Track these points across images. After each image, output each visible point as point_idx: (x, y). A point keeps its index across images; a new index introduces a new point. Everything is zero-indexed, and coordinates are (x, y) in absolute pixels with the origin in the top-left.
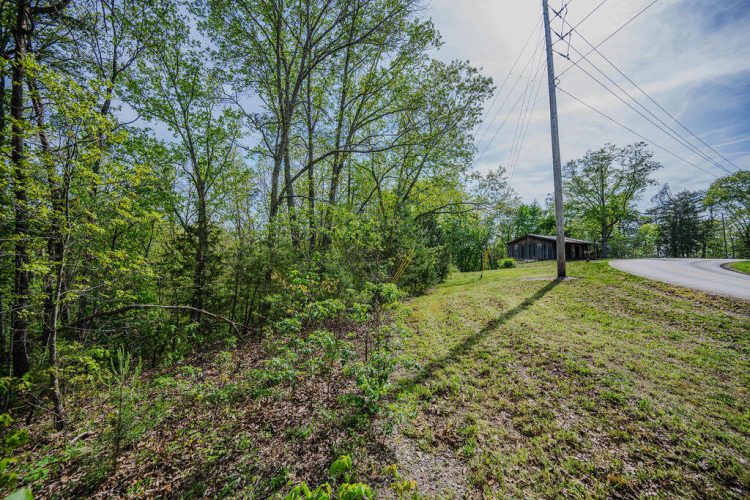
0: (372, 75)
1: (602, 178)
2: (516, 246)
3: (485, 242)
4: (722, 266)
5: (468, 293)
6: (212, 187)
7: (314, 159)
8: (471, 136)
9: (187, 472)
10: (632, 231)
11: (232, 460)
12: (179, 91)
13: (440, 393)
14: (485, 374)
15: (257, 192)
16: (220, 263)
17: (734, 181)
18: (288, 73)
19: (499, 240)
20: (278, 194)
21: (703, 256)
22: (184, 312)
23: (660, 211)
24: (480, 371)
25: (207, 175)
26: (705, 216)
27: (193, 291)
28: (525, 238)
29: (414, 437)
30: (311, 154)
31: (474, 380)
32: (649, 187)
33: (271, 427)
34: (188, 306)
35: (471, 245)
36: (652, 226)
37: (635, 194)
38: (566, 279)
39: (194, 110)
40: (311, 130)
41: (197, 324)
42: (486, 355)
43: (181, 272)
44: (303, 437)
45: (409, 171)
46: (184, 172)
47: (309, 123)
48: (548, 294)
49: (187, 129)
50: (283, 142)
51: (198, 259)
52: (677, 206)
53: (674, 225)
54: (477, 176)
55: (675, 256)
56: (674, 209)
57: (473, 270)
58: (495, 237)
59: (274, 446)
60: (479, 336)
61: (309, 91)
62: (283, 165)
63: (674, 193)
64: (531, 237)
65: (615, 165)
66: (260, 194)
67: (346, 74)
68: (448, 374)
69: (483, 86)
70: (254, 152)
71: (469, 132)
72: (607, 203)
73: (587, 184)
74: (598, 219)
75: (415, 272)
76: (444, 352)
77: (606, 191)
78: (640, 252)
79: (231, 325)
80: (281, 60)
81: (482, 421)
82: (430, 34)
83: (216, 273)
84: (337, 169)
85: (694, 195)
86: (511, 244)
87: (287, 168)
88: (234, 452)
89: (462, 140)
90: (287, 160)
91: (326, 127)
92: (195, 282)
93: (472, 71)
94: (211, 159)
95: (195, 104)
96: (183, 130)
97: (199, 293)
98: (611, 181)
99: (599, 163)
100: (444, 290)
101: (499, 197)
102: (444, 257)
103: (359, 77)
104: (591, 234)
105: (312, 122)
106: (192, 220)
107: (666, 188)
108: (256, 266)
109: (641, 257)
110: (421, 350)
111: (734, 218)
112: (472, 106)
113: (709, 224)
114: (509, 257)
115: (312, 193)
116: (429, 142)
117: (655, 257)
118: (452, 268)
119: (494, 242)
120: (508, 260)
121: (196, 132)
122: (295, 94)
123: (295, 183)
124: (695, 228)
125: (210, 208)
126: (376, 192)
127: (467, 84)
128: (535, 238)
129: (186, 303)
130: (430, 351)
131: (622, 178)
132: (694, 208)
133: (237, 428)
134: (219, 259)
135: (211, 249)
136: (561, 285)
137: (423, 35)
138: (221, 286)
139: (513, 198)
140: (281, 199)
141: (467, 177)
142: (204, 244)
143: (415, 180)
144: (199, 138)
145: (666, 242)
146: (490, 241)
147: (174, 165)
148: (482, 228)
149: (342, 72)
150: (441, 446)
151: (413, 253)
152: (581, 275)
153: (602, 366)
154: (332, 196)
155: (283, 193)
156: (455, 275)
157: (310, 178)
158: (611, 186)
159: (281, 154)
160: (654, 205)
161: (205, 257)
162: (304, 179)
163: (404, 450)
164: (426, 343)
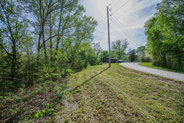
0: (68, 16)
1: (119, 46)
2: (103, 60)
3: (96, 59)
4: (138, 64)
5: (90, 71)
6: (18, 41)
7: (52, 36)
8: (93, 34)
9: (8, 119)
10: (125, 57)
11: (22, 113)
12: (5, 11)
13: (77, 92)
14: (88, 87)
15: (34, 43)
16: (21, 64)
17: (141, 48)
18: (44, 12)
19: (100, 58)
20: (40, 45)
21: (136, 62)
22: (7, 79)
23: (130, 53)
24: (87, 87)
25: (16, 38)
26: (136, 54)
27: (11, 73)
28: (105, 58)
29: (69, 101)
30: (51, 35)
31: (85, 89)
32: (127, 48)
33: (34, 104)
34: (9, 77)
35: (93, 59)
36: (128, 56)
37: (125, 49)
38: (111, 67)
39: (11, 17)
40: (51, 28)
41: (12, 82)
42: (89, 83)
43: (6, 67)
44: (43, 105)
45: (78, 41)
46: (7, 36)
47: (50, 26)
48: (106, 70)
49: (8, 23)
50: (42, 31)
51: (13, 63)
52: (132, 52)
53: (131, 56)
54: (94, 44)
55: (132, 62)
56: (132, 53)
57: (94, 65)
58: (99, 58)
59: (35, 108)
60: (89, 80)
61: (50, 17)
62: (42, 37)
63: (132, 50)
64: (106, 58)
65: (122, 43)
66: (35, 44)
67: (61, 15)
68: (80, 88)
69: (95, 23)
70: (32, 33)
71: (92, 33)
72: (120, 51)
73: (116, 47)
74: (119, 54)
75: (78, 66)
76: (81, 83)
77: (120, 48)
78: (126, 61)
79: (25, 82)
80: (41, 7)
81: (84, 96)
82: (83, 9)
83: (19, 67)
84: (58, 40)
85: (135, 50)
86: (102, 59)
87: (43, 38)
88: (23, 112)
89: (91, 35)
90: (43, 36)
91: (55, 28)
92: (11, 70)
93: (93, 19)
94: (18, 33)
95: (12, 16)
96: (7, 23)
97: (13, 73)
98: (121, 46)
99: (119, 42)
100: (86, 70)
101: (99, 49)
102: (86, 62)
103: (65, 16)
104: (117, 57)
105: (51, 26)
106: (10, 51)
107: (130, 48)
108: (33, 65)
109: (126, 62)
110: (76, 84)
111: (141, 55)
112: (93, 27)
113: (137, 56)
114: (101, 62)
115: (51, 45)
116: (83, 35)
117: (129, 62)
118: (88, 65)
119: (99, 59)
120: (101, 63)
121: (12, 24)
122: (46, 17)
123: (46, 42)
124: (135, 57)
125: (17, 48)
126: (70, 46)
127: (92, 22)
128: (107, 58)
129: (8, 76)
130: (78, 84)
131: (123, 46)
132: (135, 53)
133: (24, 107)
134: (20, 63)
135: (17, 60)
136: (109, 68)
137: (81, 9)
138: (21, 71)
139: (101, 49)
140: (41, 46)
141: (92, 44)
142: (15, 58)
143: (80, 43)
144: (13, 26)
145: (130, 59)
146: (98, 59)
147: (3, 34)
148: (96, 56)
149: (60, 14)
150: (75, 102)
151: (77, 62)
152: (114, 66)
153: (109, 83)
154: (57, 47)
155: (42, 45)
156: (89, 66)
157: (51, 41)
158: (121, 47)
159: (41, 34)
160: (128, 52)
161: (15, 63)
162: (49, 41)
163: (67, 104)
164: (77, 82)
